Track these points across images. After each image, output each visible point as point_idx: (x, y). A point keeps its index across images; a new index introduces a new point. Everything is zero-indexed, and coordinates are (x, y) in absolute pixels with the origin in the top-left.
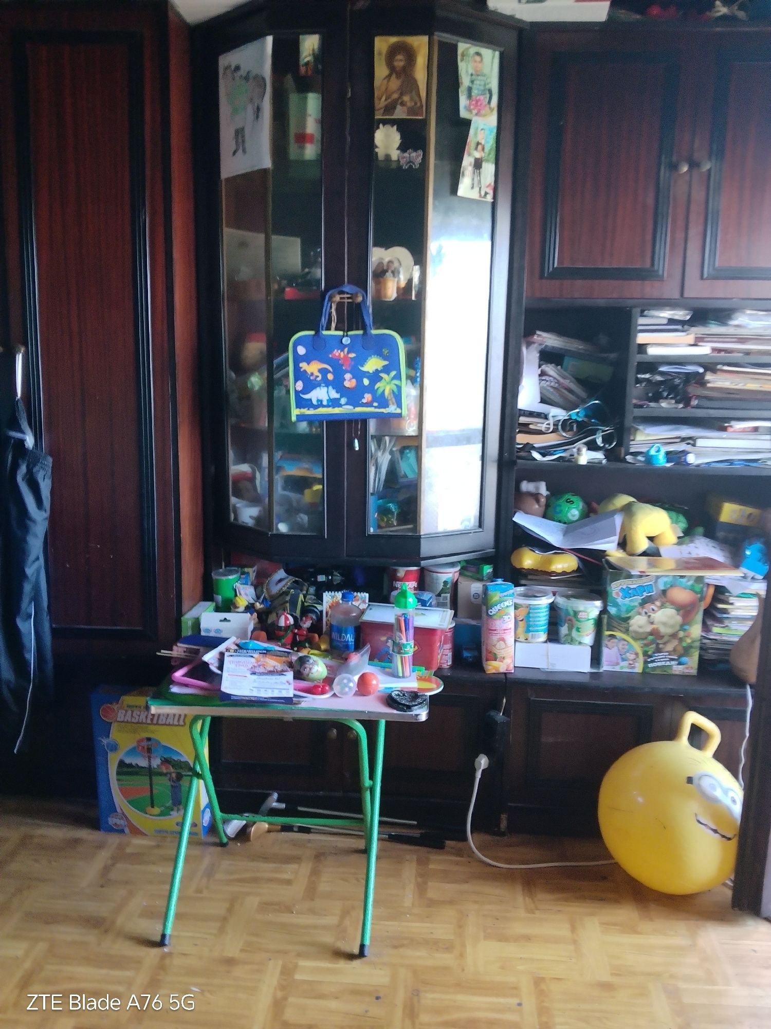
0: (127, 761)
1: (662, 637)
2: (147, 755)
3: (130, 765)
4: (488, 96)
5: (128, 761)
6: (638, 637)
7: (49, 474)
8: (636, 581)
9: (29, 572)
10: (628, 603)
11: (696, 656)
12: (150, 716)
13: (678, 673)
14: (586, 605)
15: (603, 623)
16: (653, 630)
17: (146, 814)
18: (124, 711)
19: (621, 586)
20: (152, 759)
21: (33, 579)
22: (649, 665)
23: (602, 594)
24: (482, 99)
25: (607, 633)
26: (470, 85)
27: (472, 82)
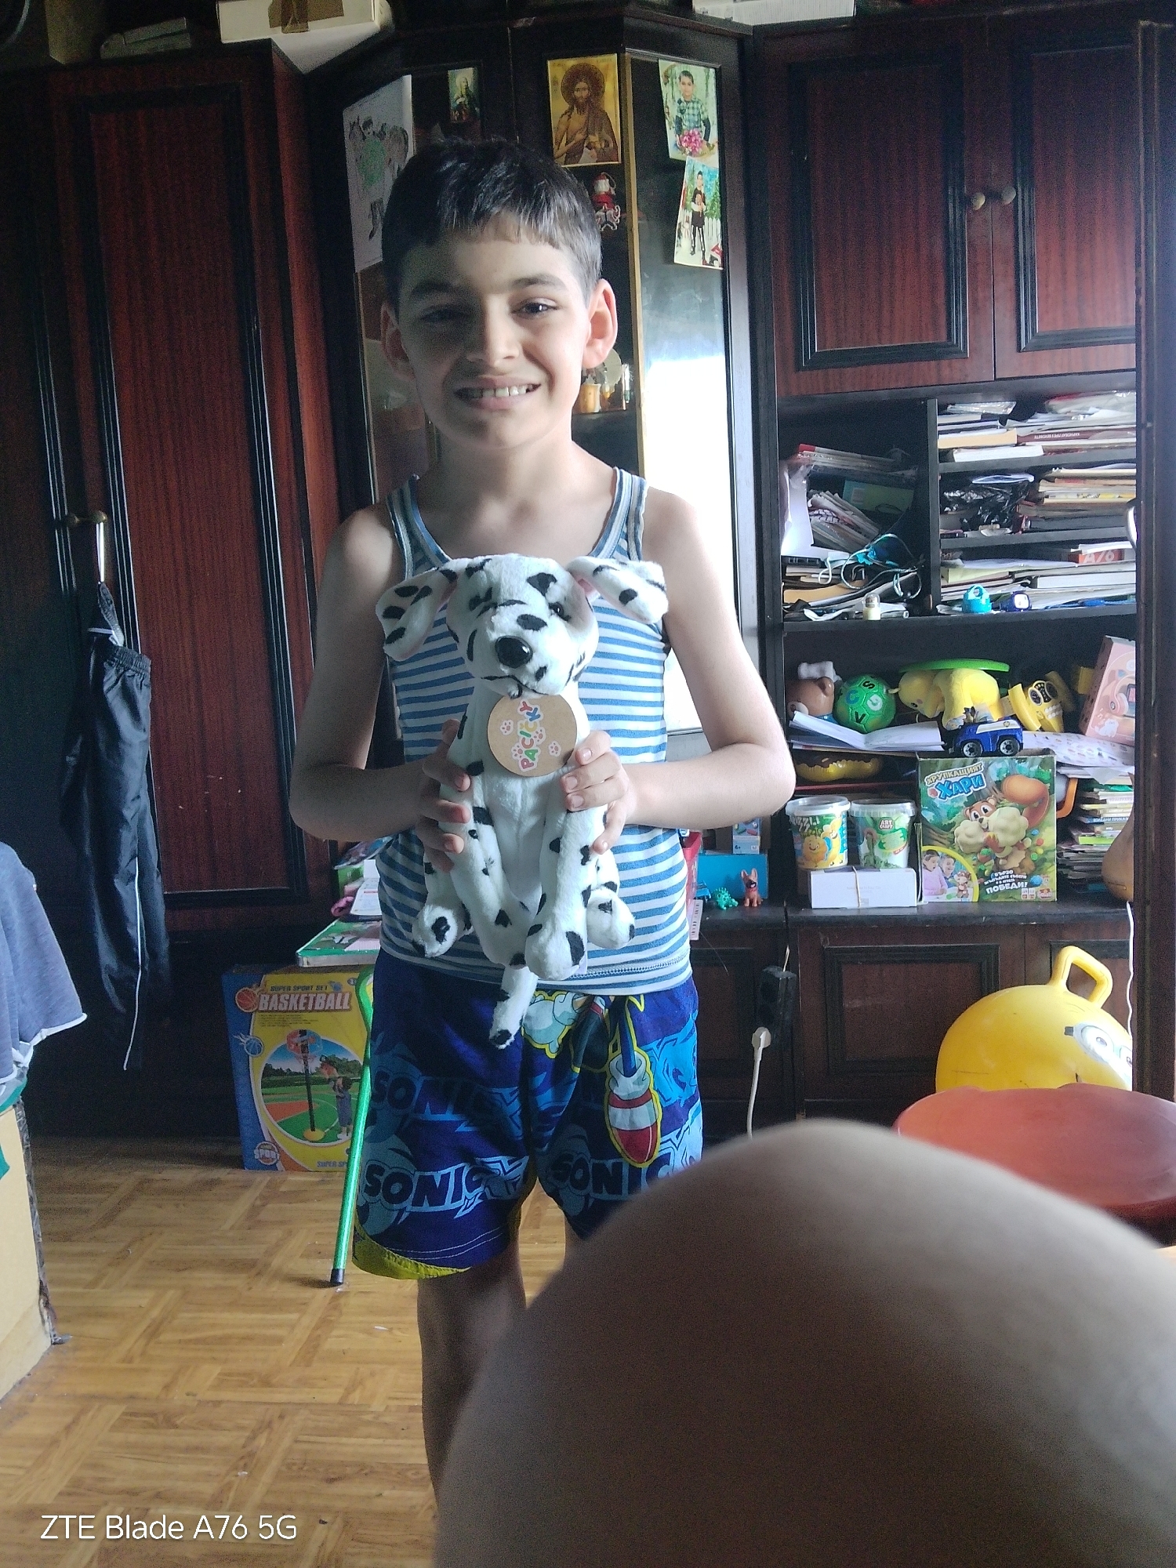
1: (1002, 849)
2: (301, 1055)
3: (280, 1072)
4: (704, 128)
5: (276, 1065)
6: (967, 851)
7: (147, 681)
8: (958, 772)
9: (128, 813)
10: (949, 803)
11: (1052, 872)
12: (302, 1001)
13: (1029, 898)
14: (891, 811)
15: (917, 837)
16: (990, 837)
17: (306, 1140)
18: (268, 997)
19: (937, 781)
20: (308, 1061)
21: (133, 824)
22: (987, 890)
23: (911, 793)
24: (696, 133)
25: (925, 848)
26: (680, 115)
27: (682, 112)
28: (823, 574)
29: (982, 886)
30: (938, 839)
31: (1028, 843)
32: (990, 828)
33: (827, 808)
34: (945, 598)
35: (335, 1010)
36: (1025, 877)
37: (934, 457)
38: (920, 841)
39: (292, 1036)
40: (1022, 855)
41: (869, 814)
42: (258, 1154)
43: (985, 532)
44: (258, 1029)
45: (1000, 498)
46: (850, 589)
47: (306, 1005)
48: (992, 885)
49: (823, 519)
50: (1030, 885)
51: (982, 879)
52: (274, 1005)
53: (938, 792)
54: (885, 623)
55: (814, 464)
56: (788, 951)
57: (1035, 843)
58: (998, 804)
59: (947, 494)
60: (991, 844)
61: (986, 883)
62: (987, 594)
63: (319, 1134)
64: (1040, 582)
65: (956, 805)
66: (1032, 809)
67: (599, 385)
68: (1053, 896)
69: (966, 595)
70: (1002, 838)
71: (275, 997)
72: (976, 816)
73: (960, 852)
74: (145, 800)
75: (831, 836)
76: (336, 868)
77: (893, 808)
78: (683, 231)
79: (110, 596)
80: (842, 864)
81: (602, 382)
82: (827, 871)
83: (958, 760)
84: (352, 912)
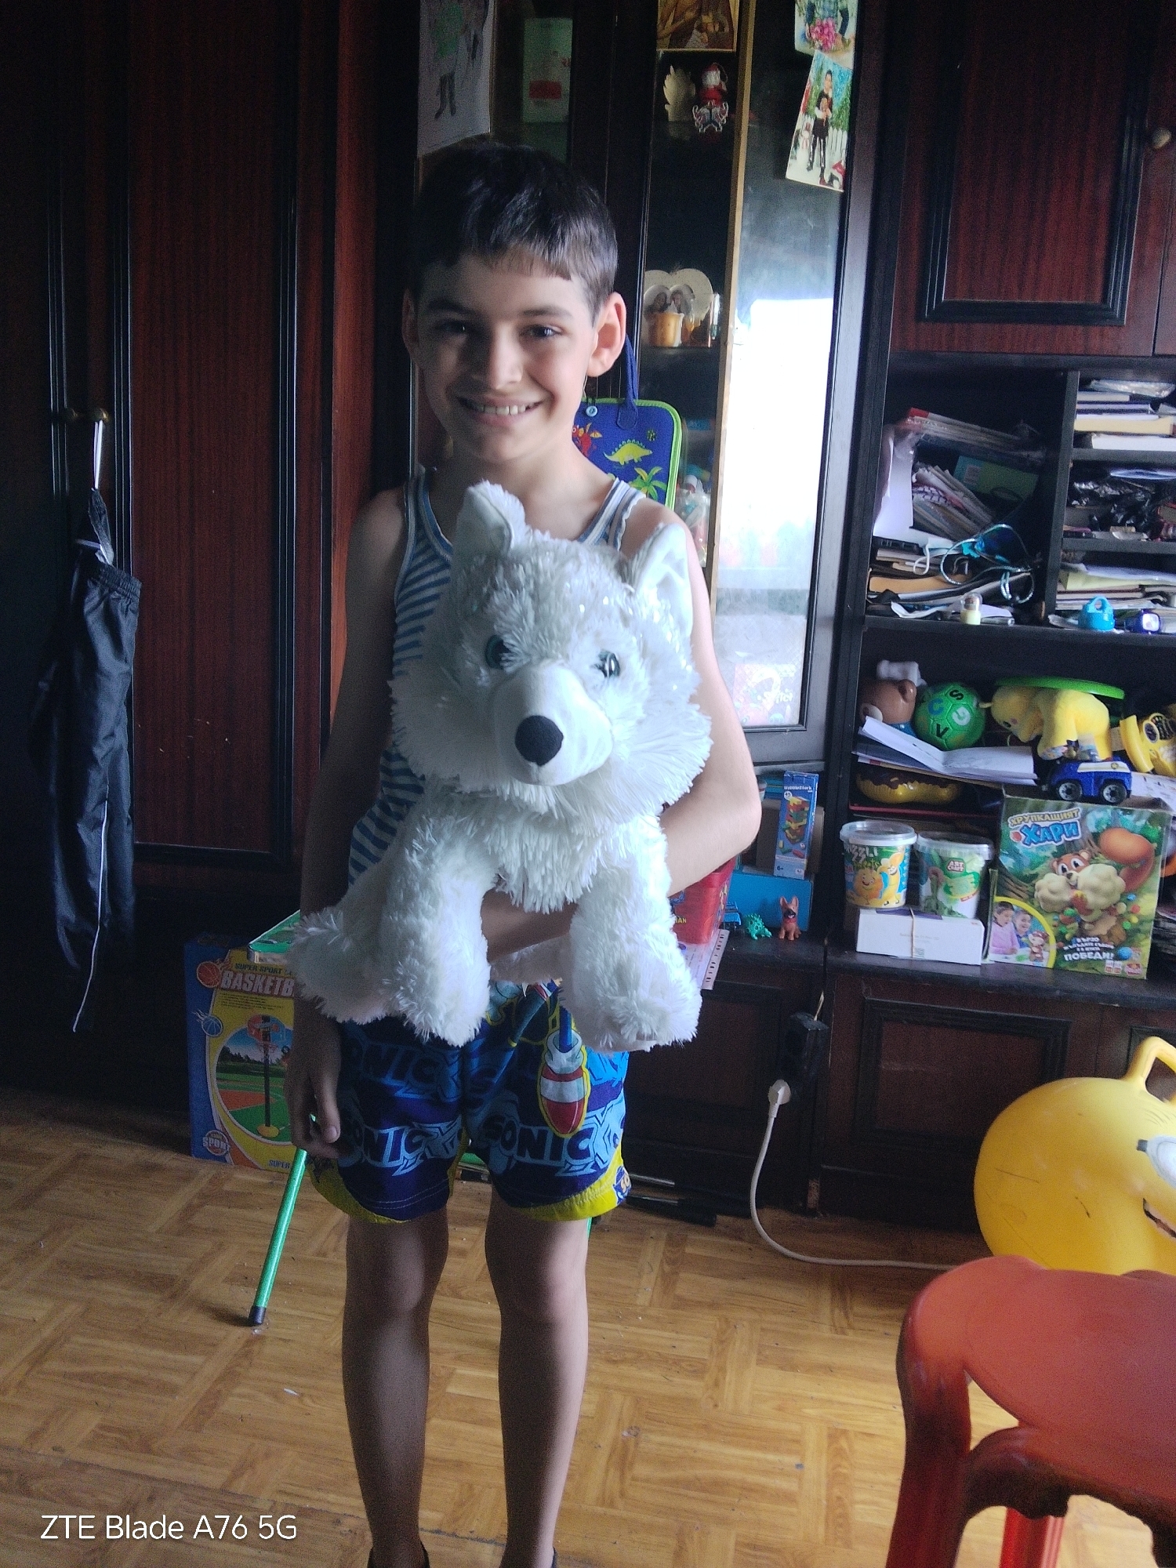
0: (233, 1051)
1: (1090, 911)
2: (262, 1042)
3: (238, 1058)
4: (840, 19)
5: (235, 1050)
6: (1048, 909)
7: (135, 606)
8: (1049, 816)
9: (98, 753)
10: (1034, 851)
11: (1146, 945)
12: (269, 983)
13: (1113, 973)
14: (963, 851)
15: (991, 882)
16: (1075, 898)
17: (259, 1134)
18: (231, 975)
19: (1024, 823)
20: (270, 1050)
21: (104, 765)
22: (1066, 956)
23: (991, 834)
24: (831, 25)
25: (998, 899)
26: (813, 3)
28: (920, 563)
29: (1060, 952)
30: (1014, 890)
31: (1122, 908)
32: (1080, 886)
33: (889, 839)
34: (1060, 607)
36: (1112, 947)
37: (1067, 440)
38: (994, 888)
39: (252, 1021)
40: (1112, 921)
41: (937, 851)
42: (206, 1142)
43: (1117, 534)
44: (219, 1009)
45: (1140, 497)
46: (951, 583)
48: (1074, 950)
49: (928, 497)
50: (1118, 957)
51: (1061, 944)
52: (236, 984)
53: (1023, 836)
54: (986, 630)
55: (926, 432)
56: (822, 997)
57: (1130, 909)
58: (1092, 859)
59: (1077, 485)
60: (1078, 904)
61: (1066, 948)
62: (1110, 608)
63: (273, 1131)
65: (1042, 854)
66: (1132, 870)
67: (682, 315)
68: (1143, 972)
69: (1085, 606)
70: (1091, 898)
72: (1064, 870)
73: (1039, 909)
74: (121, 738)
75: (889, 872)
77: (966, 848)
78: (801, 140)
79: (104, 505)
80: (898, 905)
81: (688, 312)
82: (880, 911)
83: (1051, 803)
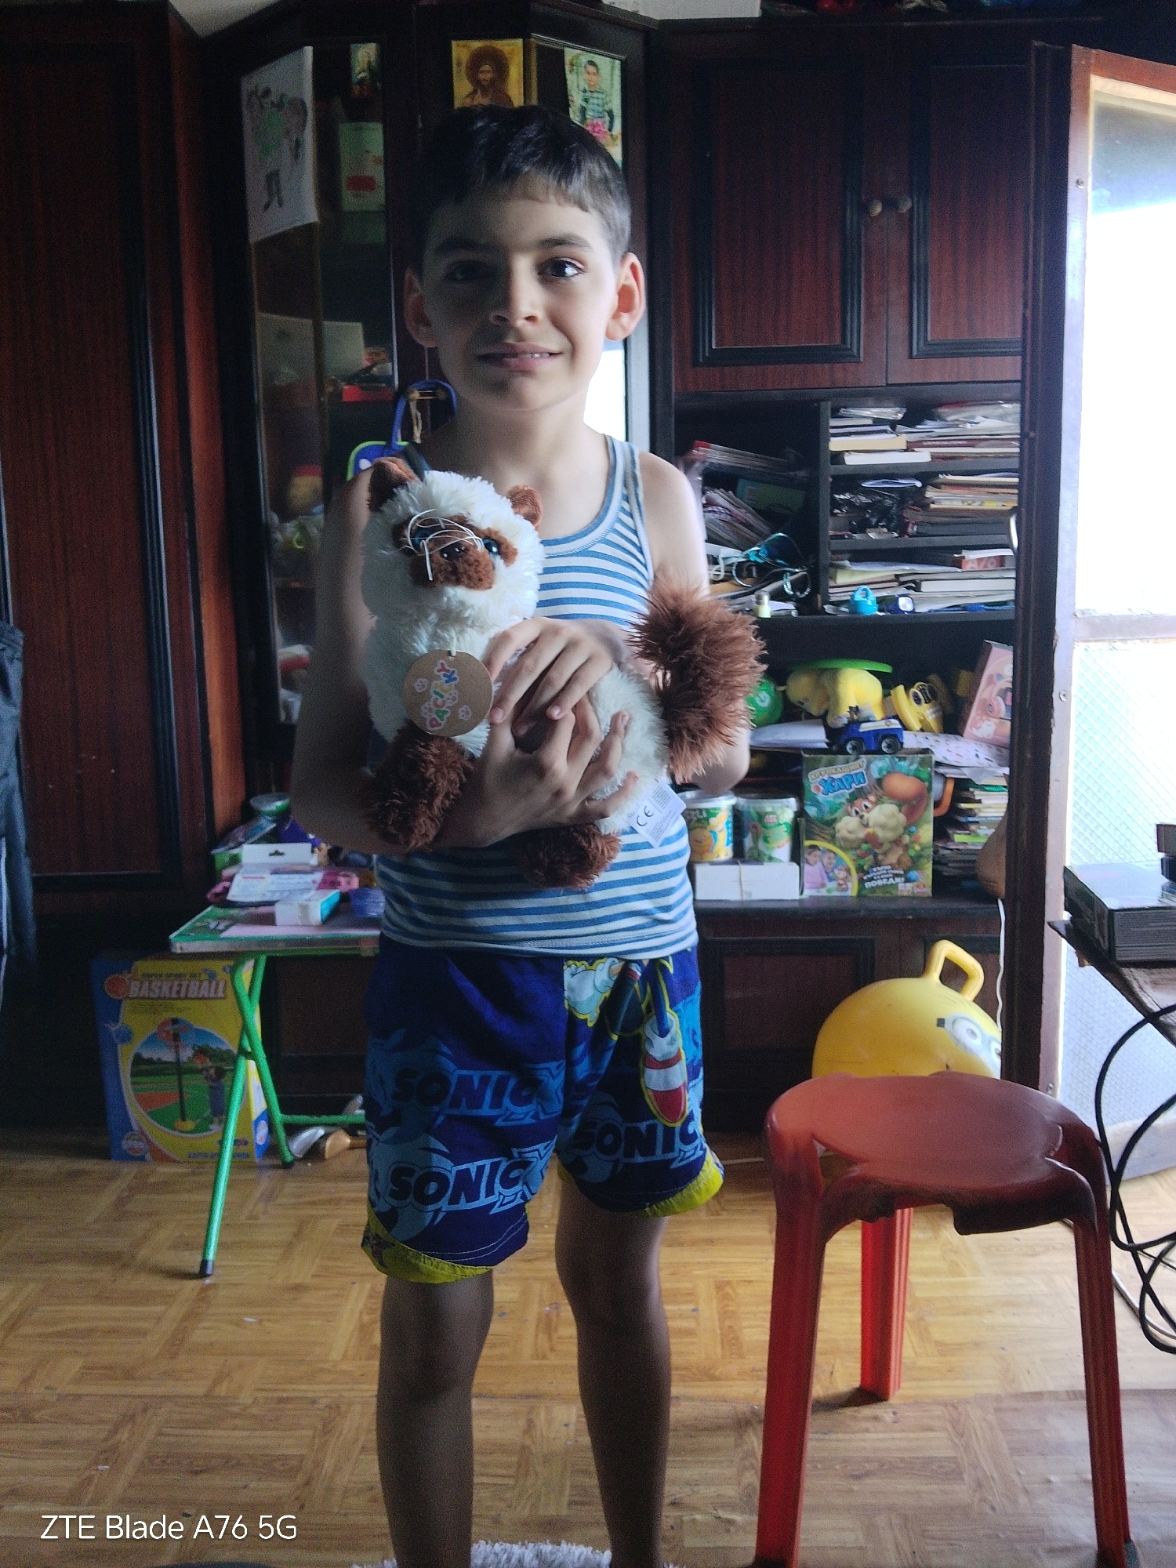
1: (881, 845)
2: (172, 1043)
3: (150, 1061)
4: (607, 118)
5: (146, 1054)
6: (848, 846)
7: (19, 654)
8: (839, 771)
10: (832, 799)
11: (928, 868)
12: (175, 988)
13: (905, 894)
14: (776, 805)
15: (800, 830)
16: (868, 835)
17: (175, 1130)
18: (138, 983)
19: (821, 777)
20: (180, 1049)
22: (866, 884)
23: (796, 788)
24: (600, 123)
25: (807, 843)
26: (584, 104)
27: (586, 100)
29: (861, 881)
30: (823, 835)
31: (907, 839)
32: (871, 824)
34: (833, 599)
35: (210, 998)
36: (902, 872)
37: (825, 459)
38: (803, 836)
39: (164, 1024)
40: (900, 851)
41: (754, 808)
42: (126, 1144)
43: (872, 535)
44: (129, 1018)
45: (888, 502)
46: (742, 586)
47: (178, 992)
48: (872, 879)
49: (717, 516)
50: (908, 880)
51: (861, 874)
52: (144, 993)
53: (822, 788)
54: (776, 621)
55: (710, 460)
57: (913, 839)
58: (879, 801)
59: (837, 496)
60: (871, 839)
61: (865, 878)
62: (873, 596)
63: (190, 1125)
64: (926, 587)
65: (838, 801)
66: (911, 807)
68: (928, 891)
69: (852, 596)
70: (880, 833)
71: (146, 984)
72: (857, 812)
73: (841, 848)
74: (13, 778)
75: (717, 830)
76: (214, 852)
77: (778, 803)
80: (727, 858)
82: (713, 863)
83: (841, 757)
84: (231, 897)
